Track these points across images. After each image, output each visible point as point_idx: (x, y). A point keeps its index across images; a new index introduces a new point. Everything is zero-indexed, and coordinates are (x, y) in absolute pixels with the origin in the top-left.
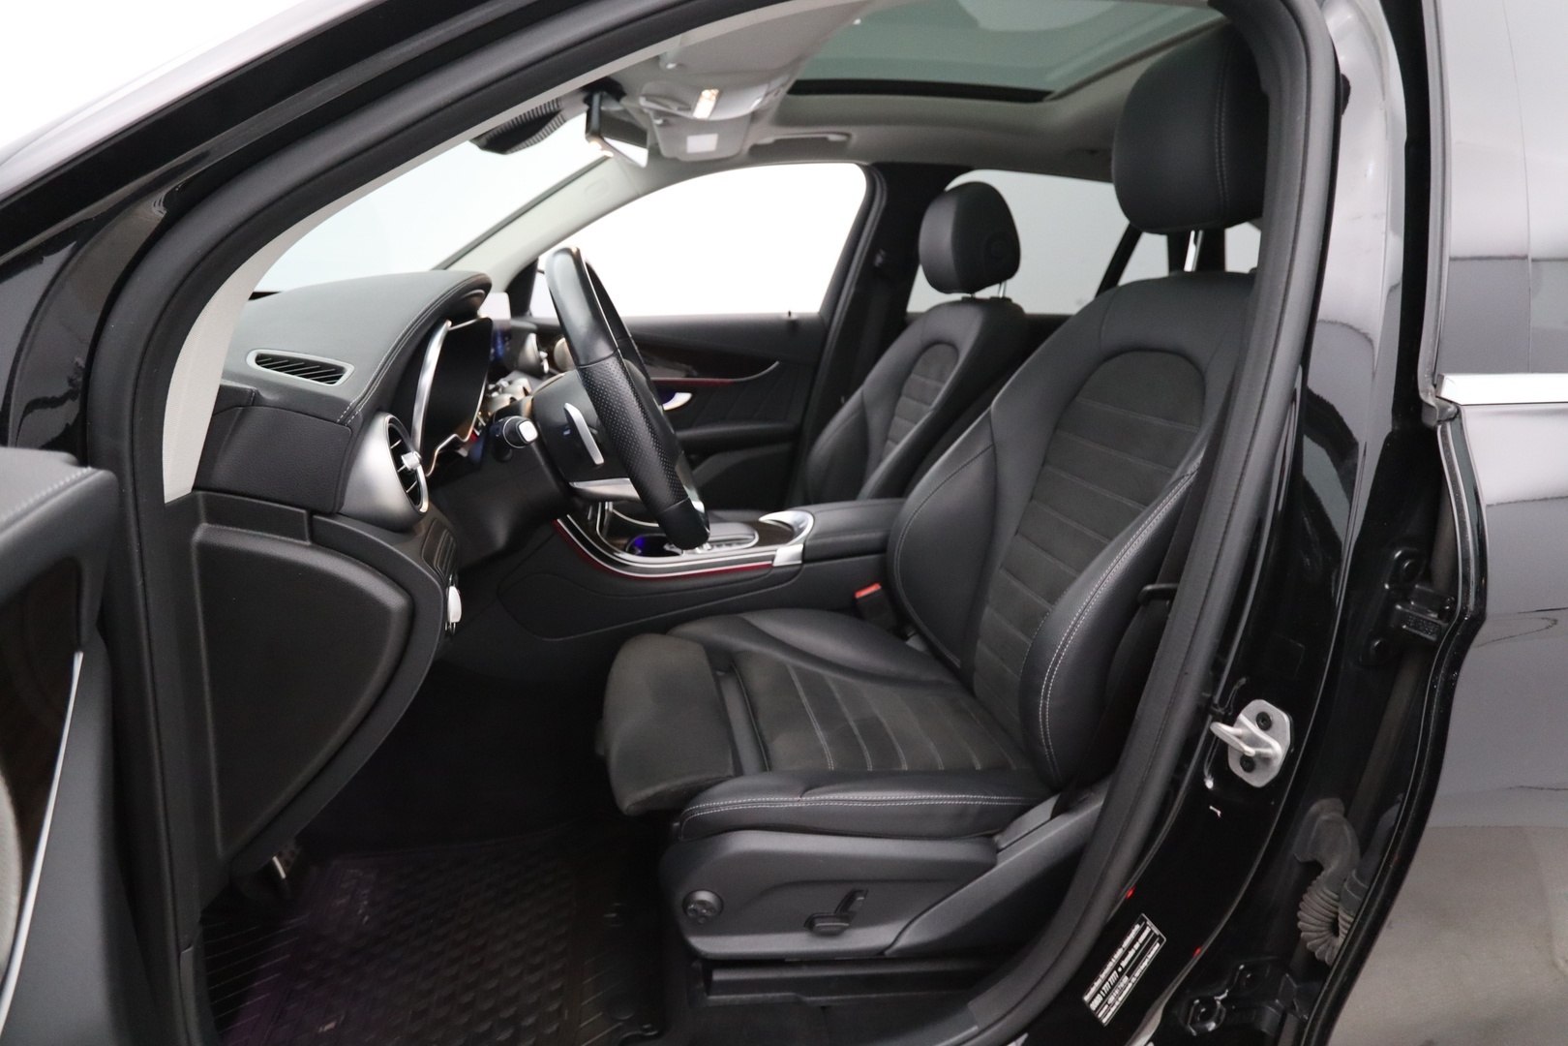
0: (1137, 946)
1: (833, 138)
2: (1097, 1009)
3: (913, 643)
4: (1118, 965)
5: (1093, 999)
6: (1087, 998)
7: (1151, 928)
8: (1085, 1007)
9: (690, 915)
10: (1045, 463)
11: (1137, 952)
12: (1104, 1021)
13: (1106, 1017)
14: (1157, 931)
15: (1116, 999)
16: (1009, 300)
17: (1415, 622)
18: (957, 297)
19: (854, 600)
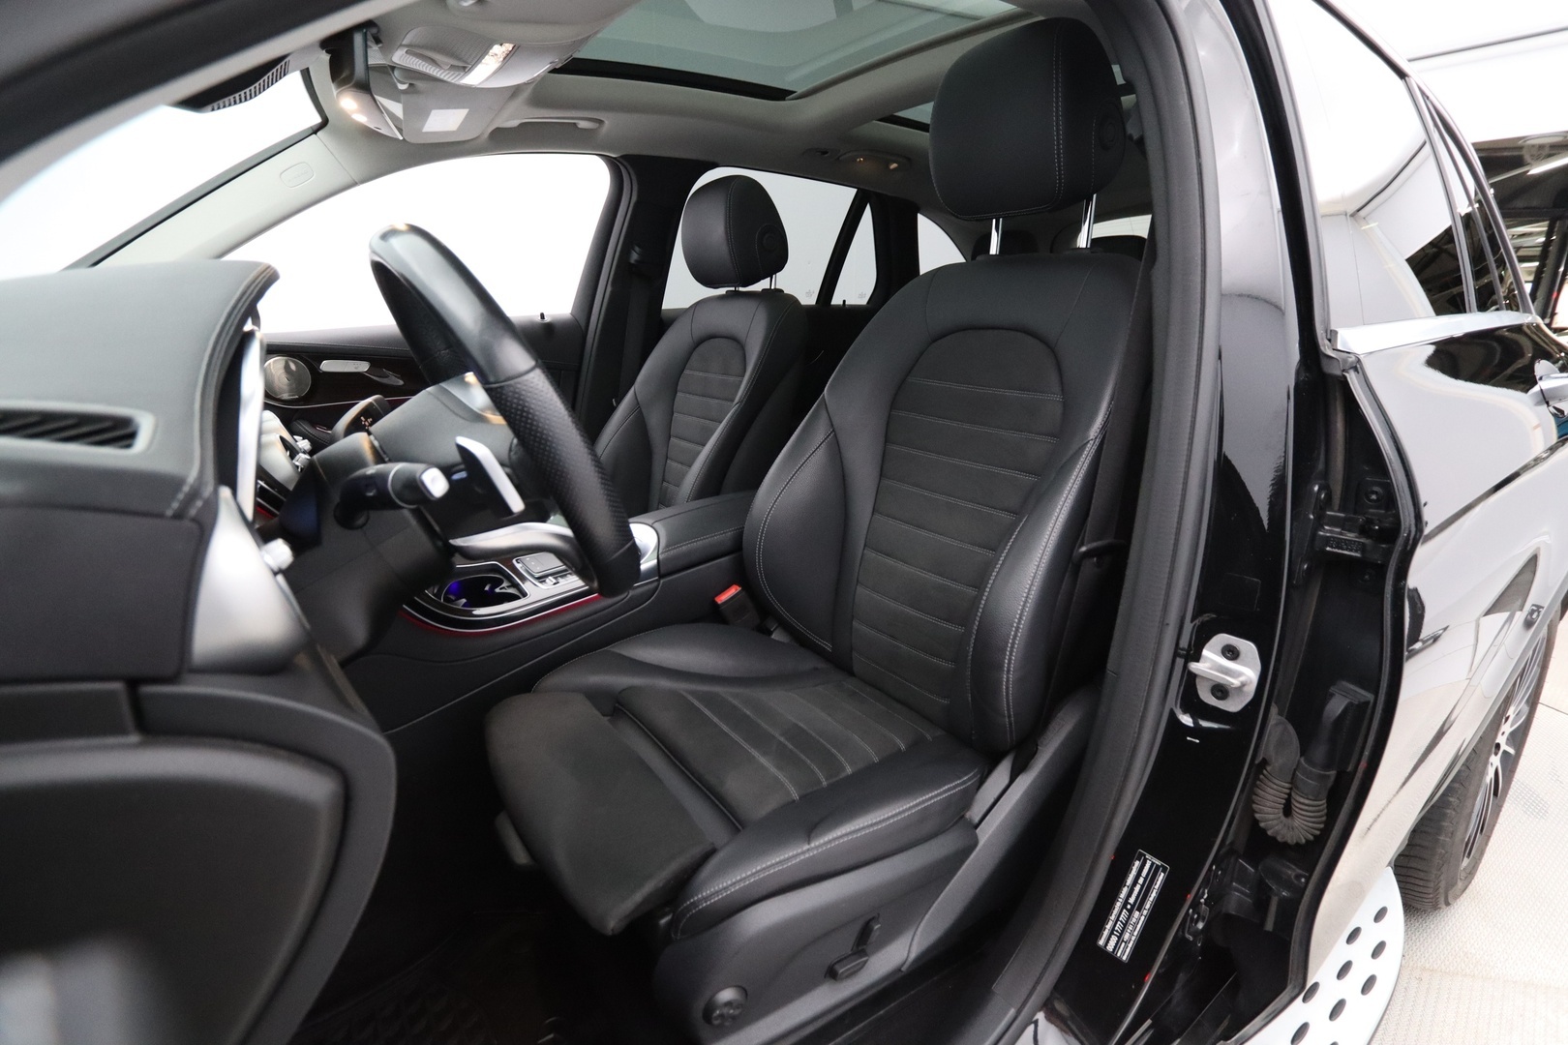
0: (1141, 881)
1: (583, 124)
2: (1114, 950)
3: (777, 636)
4: (1126, 902)
5: (1107, 941)
6: (1101, 942)
7: (1151, 861)
8: (1103, 951)
9: (716, 1022)
10: (887, 440)
11: (1142, 886)
12: (1124, 958)
13: (1124, 954)
14: (1158, 862)
15: (1132, 934)
16: (782, 291)
17: (1338, 543)
18: (722, 291)
19: (715, 603)
